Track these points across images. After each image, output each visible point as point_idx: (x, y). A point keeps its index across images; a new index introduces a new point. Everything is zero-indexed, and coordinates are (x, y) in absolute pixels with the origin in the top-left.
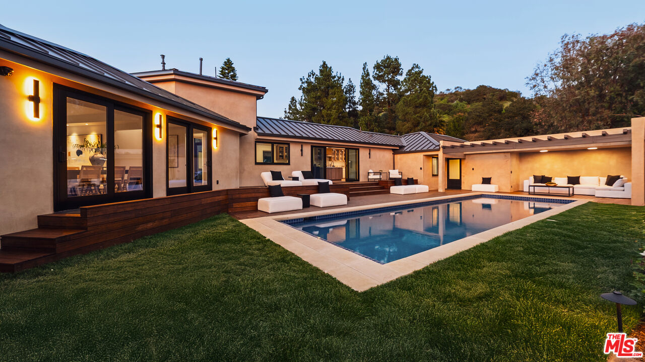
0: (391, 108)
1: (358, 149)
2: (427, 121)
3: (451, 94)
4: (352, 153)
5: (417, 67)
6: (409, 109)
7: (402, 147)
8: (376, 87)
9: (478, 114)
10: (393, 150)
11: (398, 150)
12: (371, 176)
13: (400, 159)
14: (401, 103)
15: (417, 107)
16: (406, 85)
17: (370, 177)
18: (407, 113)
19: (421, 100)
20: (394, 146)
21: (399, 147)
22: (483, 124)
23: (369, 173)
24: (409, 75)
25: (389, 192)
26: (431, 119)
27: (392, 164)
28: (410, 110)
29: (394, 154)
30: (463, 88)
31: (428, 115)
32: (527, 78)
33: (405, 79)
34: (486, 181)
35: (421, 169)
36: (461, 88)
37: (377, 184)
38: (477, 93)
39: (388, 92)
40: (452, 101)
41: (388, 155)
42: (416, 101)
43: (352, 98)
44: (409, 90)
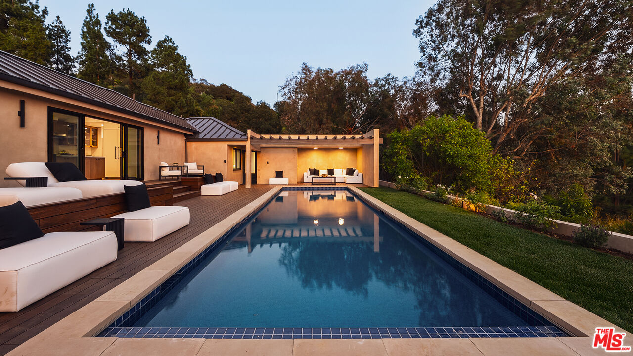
0: (134, 81)
1: (142, 129)
2: (183, 107)
3: (197, 84)
4: (133, 133)
5: (171, 40)
6: (161, 89)
7: (196, 133)
8: (110, 46)
9: (233, 110)
10: (186, 135)
11: (192, 136)
12: (166, 172)
13: (196, 149)
14: (150, 77)
15: (171, 88)
16: (157, 57)
17: (163, 173)
18: (158, 93)
19: (177, 81)
20: (188, 130)
21: (194, 133)
22: (237, 120)
23: (161, 167)
24: (161, 47)
25: (199, 195)
26: (188, 105)
27: (184, 155)
28: (163, 90)
29: (187, 141)
30: (208, 82)
31: (184, 100)
32: (280, 86)
33: (155, 50)
34: (279, 174)
35: (225, 161)
36: (206, 81)
37: (179, 184)
38: (221, 90)
39: (130, 58)
40: (199, 92)
41: (179, 141)
42: (171, 81)
43: (63, 48)
44: (161, 65)
